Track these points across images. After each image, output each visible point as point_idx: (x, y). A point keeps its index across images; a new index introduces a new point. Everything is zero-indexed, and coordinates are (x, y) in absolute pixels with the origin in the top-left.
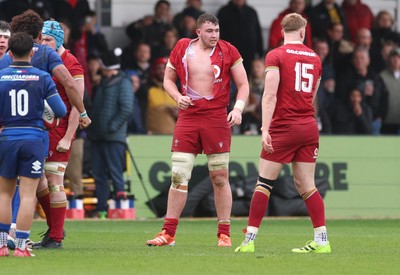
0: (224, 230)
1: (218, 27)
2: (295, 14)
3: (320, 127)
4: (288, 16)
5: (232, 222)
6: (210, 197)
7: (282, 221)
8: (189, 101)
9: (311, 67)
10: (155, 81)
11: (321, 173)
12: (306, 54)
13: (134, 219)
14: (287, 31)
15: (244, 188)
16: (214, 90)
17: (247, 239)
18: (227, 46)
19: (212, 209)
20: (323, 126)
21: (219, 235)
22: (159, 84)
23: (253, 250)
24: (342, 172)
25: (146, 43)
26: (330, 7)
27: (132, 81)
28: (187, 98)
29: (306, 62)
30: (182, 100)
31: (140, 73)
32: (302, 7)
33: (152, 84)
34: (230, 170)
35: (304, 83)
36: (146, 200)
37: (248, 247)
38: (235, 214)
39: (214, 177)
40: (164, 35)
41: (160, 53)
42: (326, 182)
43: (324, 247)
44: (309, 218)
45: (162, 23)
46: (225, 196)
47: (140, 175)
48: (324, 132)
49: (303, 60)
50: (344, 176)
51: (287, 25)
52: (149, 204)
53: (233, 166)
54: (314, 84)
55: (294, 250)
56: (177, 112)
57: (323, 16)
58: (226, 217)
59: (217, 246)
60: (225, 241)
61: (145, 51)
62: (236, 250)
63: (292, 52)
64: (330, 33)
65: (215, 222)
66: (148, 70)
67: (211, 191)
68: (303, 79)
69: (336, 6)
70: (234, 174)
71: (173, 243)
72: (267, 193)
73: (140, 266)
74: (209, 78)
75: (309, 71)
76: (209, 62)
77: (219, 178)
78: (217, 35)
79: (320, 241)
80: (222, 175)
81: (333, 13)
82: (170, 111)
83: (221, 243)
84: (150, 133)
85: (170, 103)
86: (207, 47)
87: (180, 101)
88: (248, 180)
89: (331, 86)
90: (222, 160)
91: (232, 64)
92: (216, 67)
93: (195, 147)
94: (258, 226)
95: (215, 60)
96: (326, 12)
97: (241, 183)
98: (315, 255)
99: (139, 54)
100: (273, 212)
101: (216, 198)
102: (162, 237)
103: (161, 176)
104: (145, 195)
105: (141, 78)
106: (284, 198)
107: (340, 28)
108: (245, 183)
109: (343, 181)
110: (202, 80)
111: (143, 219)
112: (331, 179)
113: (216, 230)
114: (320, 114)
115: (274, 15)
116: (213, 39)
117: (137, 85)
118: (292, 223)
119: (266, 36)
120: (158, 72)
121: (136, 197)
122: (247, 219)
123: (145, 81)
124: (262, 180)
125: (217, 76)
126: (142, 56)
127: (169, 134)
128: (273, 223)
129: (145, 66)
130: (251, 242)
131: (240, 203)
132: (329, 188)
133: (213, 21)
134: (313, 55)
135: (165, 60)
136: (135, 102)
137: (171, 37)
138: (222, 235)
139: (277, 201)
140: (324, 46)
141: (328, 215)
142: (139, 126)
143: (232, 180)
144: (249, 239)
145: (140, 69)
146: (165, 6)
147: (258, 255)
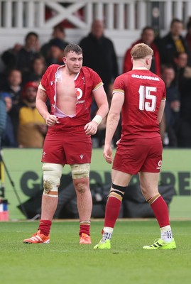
0: (85, 229)
1: (81, 56)
2: (143, 44)
3: (167, 141)
4: (136, 46)
5: (91, 223)
6: (73, 202)
7: (135, 222)
8: (56, 119)
9: (154, 89)
10: (25, 102)
11: (168, 181)
12: (150, 78)
13: (7, 221)
14: (135, 58)
15: (102, 194)
16: (77, 109)
17: (104, 238)
18: (90, 71)
19: (75, 212)
20: (170, 140)
21: (80, 234)
22: (29, 104)
23: (109, 247)
24: (186, 180)
25: (18, 69)
26: (176, 38)
27: (5, 102)
28: (54, 117)
29: (150, 85)
30: (50, 118)
31: (13, 95)
32: (151, 38)
33: (22, 105)
34: (91, 178)
35: (147, 104)
36: (18, 204)
37: (105, 244)
38: (94, 216)
39: (76, 185)
40: (33, 62)
41: (29, 78)
42: (172, 188)
43: (170, 243)
44: (156, 220)
45: (31, 52)
46: (86, 201)
47: (12, 183)
48: (171, 146)
49: (147, 84)
50: (188, 184)
51: (135, 53)
52: (20, 207)
53: (93, 174)
54: (158, 105)
55: (145, 247)
56: (44, 129)
57: (169, 46)
58: (86, 218)
59: (78, 244)
60: (85, 239)
61: (17, 76)
62: (95, 247)
63: (137, 77)
64: (176, 60)
65: (77, 223)
66: (20, 92)
67: (74, 196)
68: (146, 100)
69: (181, 37)
70: (93, 182)
71: (47, 241)
72: (120, 198)
73: (12, 260)
74: (72, 99)
75: (152, 93)
76: (74, 85)
77: (81, 185)
78: (80, 63)
79: (167, 239)
80: (83, 183)
81: (179, 44)
82: (38, 127)
83: (82, 241)
84: (21, 146)
85: (39, 120)
86: (72, 73)
87: (47, 119)
88: (105, 187)
89: (176, 106)
90: (83, 170)
91: (93, 87)
92: (79, 90)
93: (59, 158)
94: (113, 227)
95: (78, 84)
96: (173, 42)
97: (99, 189)
98: (163, 251)
99: (12, 79)
100: (127, 214)
101: (78, 202)
102: (37, 236)
103: (30, 184)
104: (16, 199)
105: (13, 99)
106: (136, 202)
107: (184, 56)
108: (103, 189)
109: (187, 188)
110: (67, 100)
111: (15, 220)
112: (177, 187)
113: (78, 230)
114: (167, 130)
115: (128, 46)
116: (76, 66)
117: (10, 105)
118: (143, 224)
119: (121, 63)
120: (28, 94)
121: (9, 201)
122: (103, 220)
123: (16, 102)
124: (115, 187)
125: (79, 97)
126: (14, 80)
127: (38, 147)
128: (127, 224)
129: (17, 89)
130: (108, 240)
131: (99, 207)
132: (175, 194)
133: (77, 51)
134: (157, 79)
135: (34, 84)
136: (7, 120)
137: (40, 65)
138: (83, 234)
139: (130, 205)
140: (171, 73)
141: (172, 217)
142: (12, 140)
143: (92, 187)
144: (105, 238)
145: (12, 91)
146: (33, 38)
147: (115, 251)
